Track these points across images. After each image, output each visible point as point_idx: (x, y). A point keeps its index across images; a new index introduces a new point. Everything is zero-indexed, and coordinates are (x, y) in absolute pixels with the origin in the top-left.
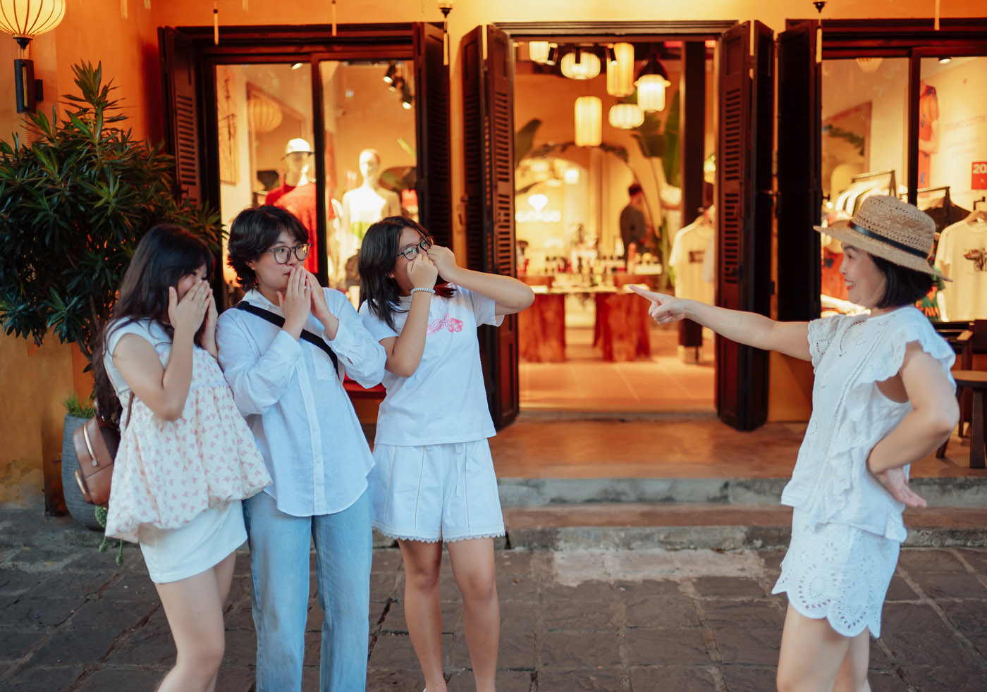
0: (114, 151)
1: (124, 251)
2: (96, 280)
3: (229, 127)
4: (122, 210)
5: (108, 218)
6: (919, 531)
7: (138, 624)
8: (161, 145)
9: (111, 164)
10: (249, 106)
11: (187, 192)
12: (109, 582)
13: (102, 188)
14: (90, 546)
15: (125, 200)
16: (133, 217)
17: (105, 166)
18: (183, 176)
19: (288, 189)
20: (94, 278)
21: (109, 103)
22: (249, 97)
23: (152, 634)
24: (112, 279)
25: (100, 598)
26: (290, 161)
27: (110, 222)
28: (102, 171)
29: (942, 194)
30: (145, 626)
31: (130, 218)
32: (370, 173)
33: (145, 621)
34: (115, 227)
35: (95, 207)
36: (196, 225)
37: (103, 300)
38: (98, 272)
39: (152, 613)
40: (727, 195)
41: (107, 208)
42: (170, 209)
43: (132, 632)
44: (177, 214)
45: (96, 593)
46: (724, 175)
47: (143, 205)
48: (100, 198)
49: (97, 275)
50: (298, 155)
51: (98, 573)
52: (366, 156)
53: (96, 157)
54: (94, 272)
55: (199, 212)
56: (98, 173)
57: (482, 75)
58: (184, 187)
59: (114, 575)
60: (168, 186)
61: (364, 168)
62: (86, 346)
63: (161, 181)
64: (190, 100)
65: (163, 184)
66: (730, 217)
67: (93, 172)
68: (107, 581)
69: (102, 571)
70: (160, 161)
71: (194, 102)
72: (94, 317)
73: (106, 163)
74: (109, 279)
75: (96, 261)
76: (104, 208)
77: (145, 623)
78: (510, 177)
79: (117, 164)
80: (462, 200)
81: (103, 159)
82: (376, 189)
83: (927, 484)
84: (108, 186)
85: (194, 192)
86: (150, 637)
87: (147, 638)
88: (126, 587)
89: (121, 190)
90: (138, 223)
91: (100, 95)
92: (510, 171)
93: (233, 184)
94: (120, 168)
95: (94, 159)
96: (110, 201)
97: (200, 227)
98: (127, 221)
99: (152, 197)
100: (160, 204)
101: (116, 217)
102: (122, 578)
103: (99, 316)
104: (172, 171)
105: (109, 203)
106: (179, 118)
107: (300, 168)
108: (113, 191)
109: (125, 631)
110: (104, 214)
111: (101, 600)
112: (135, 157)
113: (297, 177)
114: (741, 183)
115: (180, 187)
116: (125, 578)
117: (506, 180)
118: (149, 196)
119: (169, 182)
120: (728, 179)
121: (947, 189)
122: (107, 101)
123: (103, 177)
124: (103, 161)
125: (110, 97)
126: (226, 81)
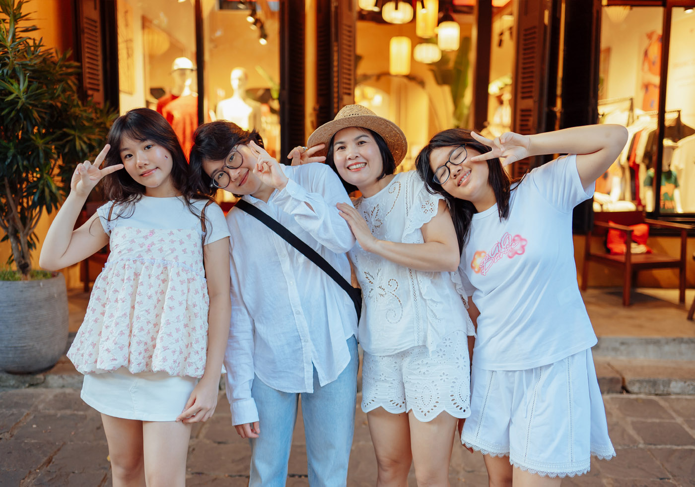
0: (25, 54)
1: (32, 139)
2: (9, 164)
3: (127, 48)
4: (30, 104)
5: (18, 111)
6: (685, 382)
7: (43, 464)
8: (69, 54)
9: (22, 64)
10: (143, 34)
11: (92, 96)
12: (20, 421)
13: (12, 85)
14: (6, 387)
15: (33, 97)
16: (42, 112)
17: (17, 66)
18: (90, 83)
19: (174, 97)
20: (7, 163)
21: (22, 15)
22: (144, 27)
23: (54, 476)
24: (23, 164)
25: (11, 437)
26: (176, 76)
27: (20, 114)
28: (14, 70)
29: (676, 115)
30: (48, 467)
31: (38, 112)
32: (240, 87)
33: (49, 461)
34: (25, 119)
35: (6, 100)
36: (98, 121)
37: (17, 182)
38: (11, 158)
39: (55, 453)
40: (522, 111)
41: (18, 102)
42: (74, 106)
43: (37, 473)
44: (81, 111)
45: (8, 432)
46: (520, 95)
47: (50, 102)
48: (11, 93)
49: (9, 160)
50: (183, 71)
51: (11, 412)
52: (237, 74)
53: (9, 58)
54: (7, 158)
55: (101, 111)
56: (10, 72)
57: (333, 9)
58: (90, 92)
59: (25, 414)
60: (74, 88)
61: (235, 83)
62: (3, 220)
63: (67, 84)
64: (95, 22)
65: (70, 86)
66: (525, 128)
67: (5, 71)
68: (18, 421)
69: (15, 411)
70: (68, 67)
71: (98, 24)
72: (9, 196)
73: (17, 64)
74: (20, 164)
75: (9, 149)
76: (14, 102)
77: (49, 463)
78: (351, 92)
79: (26, 65)
80: (315, 109)
81: (15, 60)
82: (244, 99)
83: (687, 342)
84: (19, 84)
85: (98, 97)
86: (52, 479)
87: (51, 480)
88: (34, 426)
89: (31, 88)
90: (47, 118)
91: (15, 7)
92: (352, 87)
93: (130, 93)
94: (30, 68)
95: (7, 60)
96: (20, 96)
97: (102, 123)
98: (36, 115)
99: (59, 96)
100: (66, 102)
101: (25, 110)
102: (32, 417)
103: (13, 196)
104: (80, 76)
105: (19, 98)
106: (86, 35)
107: (184, 81)
108: (23, 87)
109: (30, 473)
110: (14, 108)
111: (13, 439)
112: (45, 60)
113: (181, 88)
114: (535, 102)
115: (86, 91)
116: (34, 417)
117: (349, 94)
118: (56, 95)
119: (74, 84)
120: (523, 98)
121: (679, 111)
122: (21, 13)
123: (14, 76)
124: (15, 62)
125: (24, 10)
126: (126, 12)
